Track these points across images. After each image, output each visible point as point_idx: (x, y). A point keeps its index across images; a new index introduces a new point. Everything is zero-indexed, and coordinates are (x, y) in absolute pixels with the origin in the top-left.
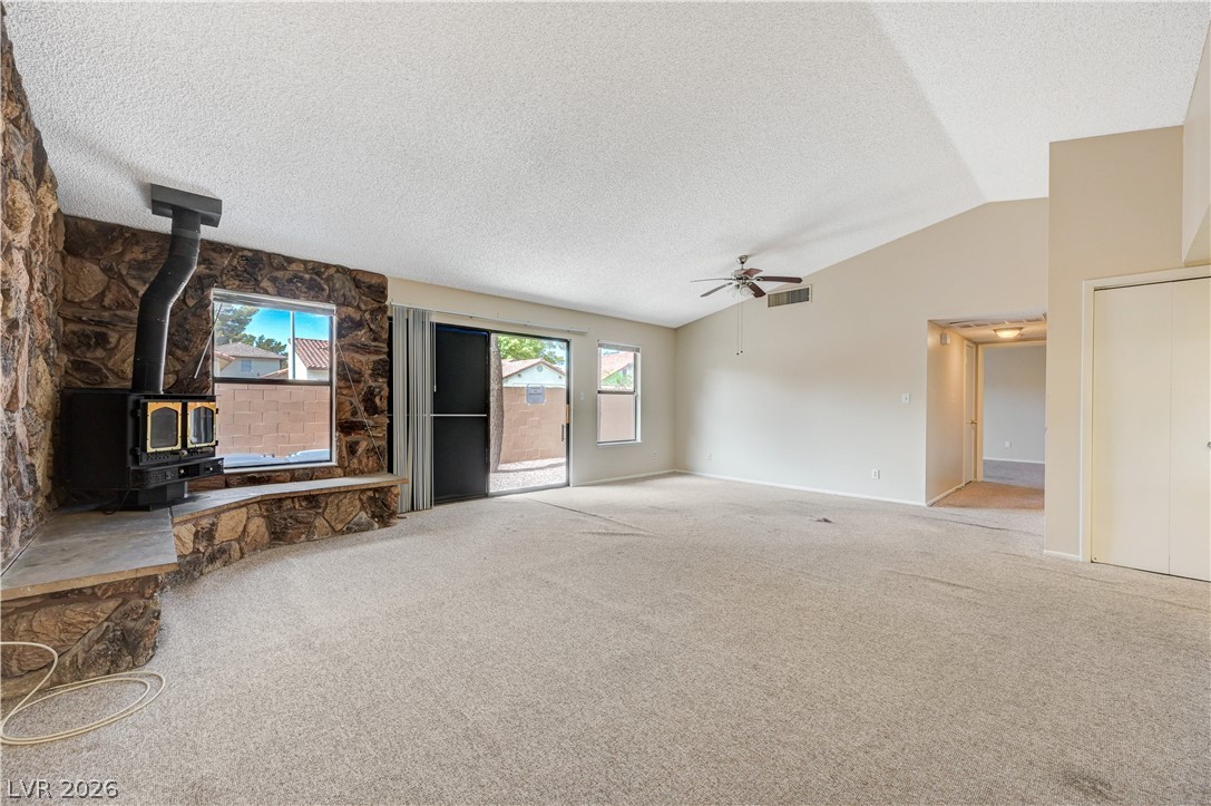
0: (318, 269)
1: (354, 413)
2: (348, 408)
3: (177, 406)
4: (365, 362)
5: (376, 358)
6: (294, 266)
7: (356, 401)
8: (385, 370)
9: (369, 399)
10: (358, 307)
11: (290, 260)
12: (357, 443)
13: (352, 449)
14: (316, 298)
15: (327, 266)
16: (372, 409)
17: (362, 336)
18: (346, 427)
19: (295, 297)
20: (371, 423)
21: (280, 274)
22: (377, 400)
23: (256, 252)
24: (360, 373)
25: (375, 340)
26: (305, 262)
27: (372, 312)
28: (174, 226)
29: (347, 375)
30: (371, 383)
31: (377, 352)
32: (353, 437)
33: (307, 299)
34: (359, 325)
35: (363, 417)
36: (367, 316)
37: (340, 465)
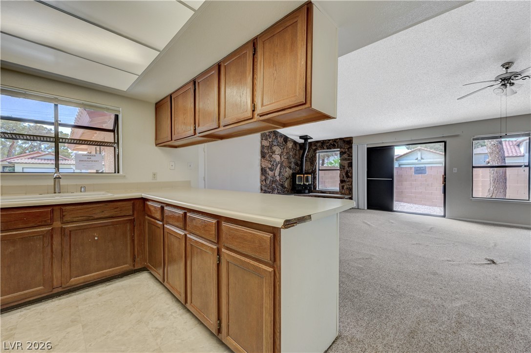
0: (335, 140)
1: (343, 178)
2: (342, 176)
3: (302, 176)
4: (346, 163)
5: (349, 161)
6: (330, 142)
7: (344, 174)
8: (350, 165)
9: (347, 173)
10: (344, 148)
11: (329, 140)
12: (344, 186)
13: (343, 187)
14: (335, 148)
15: (337, 139)
16: (348, 176)
17: (345, 156)
18: (342, 181)
19: (331, 149)
20: (348, 180)
21: (327, 144)
22: (349, 174)
23: (323, 141)
24: (344, 166)
25: (349, 156)
26: (332, 140)
27: (348, 149)
28: (305, 141)
29: (342, 167)
30: (347, 169)
31: (349, 160)
32: (343, 184)
33: (333, 149)
34: (344, 153)
35: (345, 179)
36: (347, 150)
37: (340, 192)
